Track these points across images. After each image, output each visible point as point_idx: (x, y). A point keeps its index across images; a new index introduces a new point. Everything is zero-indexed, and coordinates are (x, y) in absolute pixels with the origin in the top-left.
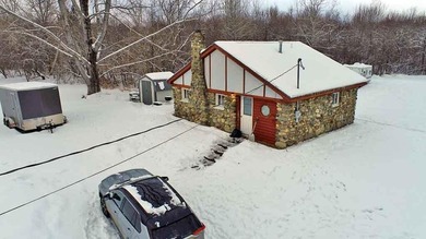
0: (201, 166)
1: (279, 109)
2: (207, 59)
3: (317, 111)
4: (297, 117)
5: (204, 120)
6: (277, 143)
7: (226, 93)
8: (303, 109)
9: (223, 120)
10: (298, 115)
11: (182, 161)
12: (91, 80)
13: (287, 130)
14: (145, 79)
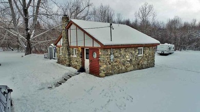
0: (54, 87)
1: (100, 53)
2: (69, 30)
3: (127, 57)
4: (112, 58)
5: (68, 63)
6: (100, 74)
7: (77, 47)
8: (116, 54)
9: (76, 63)
10: (112, 57)
11: (42, 84)
12: (27, 48)
13: (105, 66)
14: (51, 47)
